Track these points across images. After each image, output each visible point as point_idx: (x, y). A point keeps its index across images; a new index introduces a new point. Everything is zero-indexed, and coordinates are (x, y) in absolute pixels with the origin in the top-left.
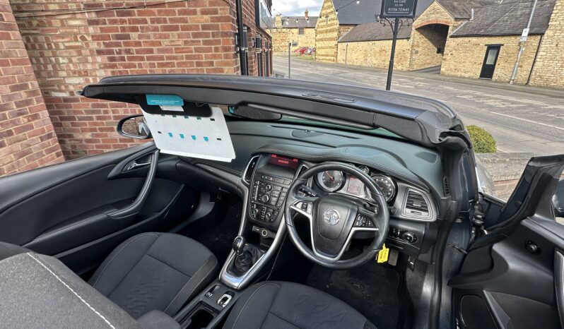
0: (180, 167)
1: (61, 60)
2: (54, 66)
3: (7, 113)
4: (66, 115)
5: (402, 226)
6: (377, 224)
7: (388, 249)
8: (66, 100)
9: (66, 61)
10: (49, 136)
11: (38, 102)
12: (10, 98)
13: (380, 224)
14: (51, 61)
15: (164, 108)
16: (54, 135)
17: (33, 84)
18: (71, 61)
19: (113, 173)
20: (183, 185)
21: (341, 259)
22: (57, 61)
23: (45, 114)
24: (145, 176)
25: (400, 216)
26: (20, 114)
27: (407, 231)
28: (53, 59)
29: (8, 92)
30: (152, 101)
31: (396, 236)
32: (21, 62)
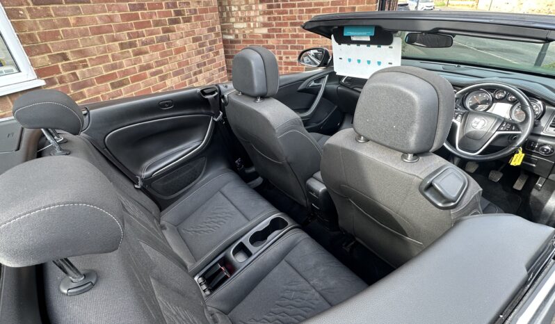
0: (340, 90)
1: (233, 8)
2: (227, 14)
3: (204, 48)
4: (230, 54)
5: (540, 140)
6: (521, 128)
7: (524, 155)
8: (232, 41)
9: (236, 9)
10: (223, 69)
11: (220, 42)
12: (206, 37)
13: (523, 129)
14: (226, 9)
15: (354, 39)
16: (226, 68)
17: (218, 28)
18: (240, 9)
19: (301, 87)
22: (230, 9)
23: (222, 51)
24: (317, 94)
25: (542, 133)
26: (211, 50)
27: (545, 144)
28: (228, 7)
29: (206, 33)
30: (346, 33)
31: (533, 148)
32: (213, 10)
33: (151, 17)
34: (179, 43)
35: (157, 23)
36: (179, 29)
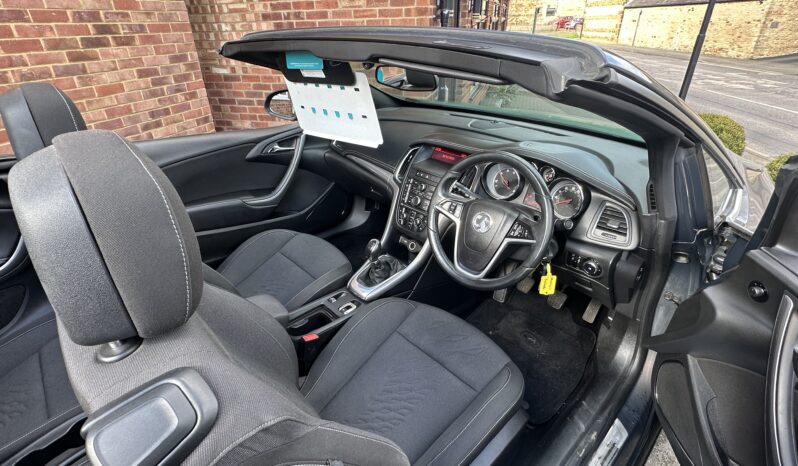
0: (329, 158)
1: (224, 27)
2: (216, 35)
3: (165, 87)
4: (226, 97)
5: (584, 251)
6: (535, 235)
7: (555, 277)
8: (227, 78)
9: (229, 28)
10: (206, 120)
11: (197, 77)
12: (168, 70)
13: (538, 235)
14: (214, 29)
16: (211, 119)
17: (193, 56)
18: (234, 29)
19: (252, 154)
20: (333, 184)
21: (486, 276)
22: (220, 27)
23: (202, 92)
24: (287, 164)
25: (585, 239)
26: (178, 91)
27: (589, 259)
28: (216, 26)
29: (167, 63)
30: (292, 64)
31: (575, 265)
32: (181, 28)
33: (41, 34)
34: (108, 78)
35: (55, 45)
36: (105, 55)
